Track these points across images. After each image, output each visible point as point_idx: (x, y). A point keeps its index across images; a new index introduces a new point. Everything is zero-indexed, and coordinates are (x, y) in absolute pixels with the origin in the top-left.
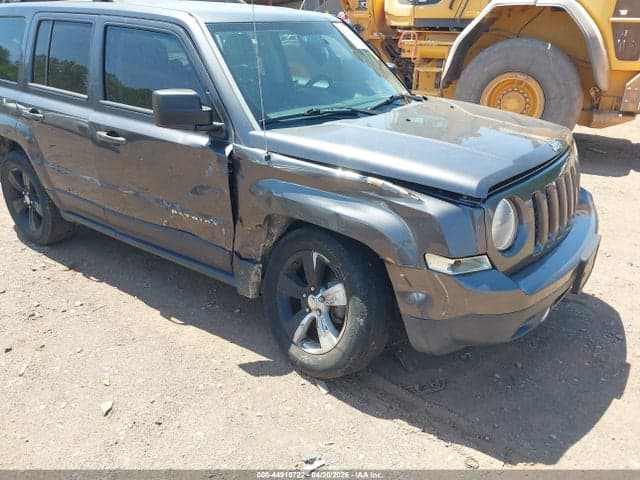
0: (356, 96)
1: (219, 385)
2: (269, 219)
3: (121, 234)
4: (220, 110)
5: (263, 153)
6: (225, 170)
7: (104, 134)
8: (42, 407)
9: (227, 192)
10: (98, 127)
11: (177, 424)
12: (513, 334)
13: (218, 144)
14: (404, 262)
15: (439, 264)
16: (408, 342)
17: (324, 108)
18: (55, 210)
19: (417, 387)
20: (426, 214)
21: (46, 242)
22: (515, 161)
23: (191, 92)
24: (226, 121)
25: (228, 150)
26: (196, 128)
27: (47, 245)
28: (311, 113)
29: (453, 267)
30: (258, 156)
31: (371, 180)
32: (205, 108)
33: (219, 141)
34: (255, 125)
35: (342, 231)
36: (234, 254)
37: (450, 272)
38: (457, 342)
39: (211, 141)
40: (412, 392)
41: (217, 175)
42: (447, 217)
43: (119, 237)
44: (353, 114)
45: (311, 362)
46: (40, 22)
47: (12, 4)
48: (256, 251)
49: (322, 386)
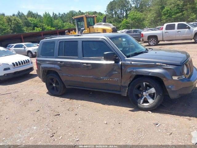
4: (117, 55)
5: (129, 62)
7: (85, 65)
8: (91, 125)
10: (83, 63)
11: (123, 123)
13: (117, 62)
15: (175, 78)
16: (169, 97)
18: (64, 86)
20: (171, 68)
24: (119, 57)
25: (120, 63)
26: (113, 59)
31: (157, 64)
32: (115, 55)
37: (178, 79)
38: (180, 95)
39: (115, 62)
45: (148, 107)
46: (60, 42)
47: (48, 39)
48: (127, 85)
49: (150, 112)
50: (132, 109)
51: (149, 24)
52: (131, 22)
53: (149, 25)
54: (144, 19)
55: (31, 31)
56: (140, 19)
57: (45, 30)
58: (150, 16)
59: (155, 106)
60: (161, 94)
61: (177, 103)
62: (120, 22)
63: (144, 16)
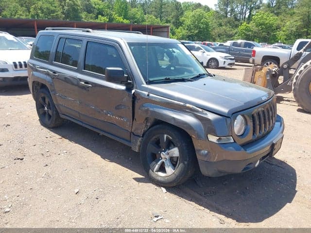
0: (185, 73)
1: (122, 186)
2: (147, 119)
3: (85, 124)
4: (131, 76)
5: (146, 93)
6: (131, 99)
7: (83, 83)
8: (52, 189)
9: (131, 108)
10: (81, 80)
11: (104, 199)
12: (242, 170)
13: (129, 89)
14: (199, 137)
15: (213, 139)
17: (172, 77)
18: (57, 113)
19: (203, 193)
20: (208, 119)
21: (51, 127)
22: (245, 103)
23: (120, 69)
24: (133, 81)
25: (133, 91)
26: (121, 83)
27: (52, 128)
28: (166, 79)
29: (218, 140)
30: (144, 94)
31: (187, 105)
32: (125, 75)
33: (129, 88)
34: (144, 82)
35: (175, 124)
36: (132, 133)
37: (217, 142)
39: (126, 88)
40: (200, 195)
41: (128, 101)
42: (217, 121)
43: (84, 125)
44: (183, 80)
45: (162, 179)
46: (60, 38)
47: (49, 31)
48: (140, 132)
49: (164, 190)
50: (141, 176)
51: (285, 37)
52: (255, 29)
53: (286, 39)
54: (278, 28)
55: (92, 20)
56: (271, 26)
57: (114, 22)
58: (291, 23)
59: (174, 181)
60: (186, 163)
61: (225, 185)
62: (237, 26)
63: (279, 22)
